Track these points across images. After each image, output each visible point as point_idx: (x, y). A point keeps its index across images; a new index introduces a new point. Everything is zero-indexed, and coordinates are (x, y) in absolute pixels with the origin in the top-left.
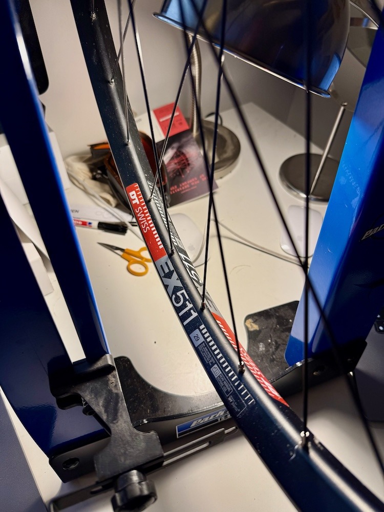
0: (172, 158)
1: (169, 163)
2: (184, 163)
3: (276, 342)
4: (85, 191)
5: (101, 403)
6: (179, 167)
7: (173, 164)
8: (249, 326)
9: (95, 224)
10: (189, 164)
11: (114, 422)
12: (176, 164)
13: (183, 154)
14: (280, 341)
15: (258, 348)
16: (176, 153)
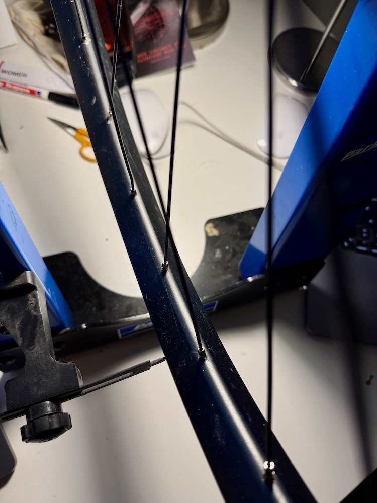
0: (144, 16)
1: (139, 22)
2: (158, 23)
3: (234, 250)
4: (35, 49)
5: (17, 325)
6: (151, 28)
7: (143, 23)
8: (208, 230)
9: (45, 94)
10: (163, 26)
11: (30, 348)
12: (147, 23)
13: (157, 11)
14: (238, 249)
15: (215, 254)
16: (148, 9)
